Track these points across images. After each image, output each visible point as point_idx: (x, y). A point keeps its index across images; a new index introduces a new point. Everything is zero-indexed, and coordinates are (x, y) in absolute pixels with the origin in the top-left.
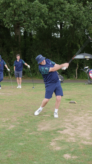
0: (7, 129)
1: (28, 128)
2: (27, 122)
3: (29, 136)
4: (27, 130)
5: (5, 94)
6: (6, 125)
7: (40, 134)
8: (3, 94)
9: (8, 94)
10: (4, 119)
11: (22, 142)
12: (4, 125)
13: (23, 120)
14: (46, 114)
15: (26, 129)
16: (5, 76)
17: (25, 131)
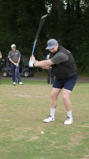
0: (27, 141)
1: (56, 141)
2: (55, 133)
3: (54, 150)
4: (54, 142)
5: (32, 96)
6: (27, 136)
7: (70, 148)
8: (30, 96)
9: (37, 96)
10: (25, 128)
11: (44, 157)
12: (24, 136)
13: (50, 131)
14: (83, 125)
15: (52, 142)
16: (37, 71)
17: (51, 143)
